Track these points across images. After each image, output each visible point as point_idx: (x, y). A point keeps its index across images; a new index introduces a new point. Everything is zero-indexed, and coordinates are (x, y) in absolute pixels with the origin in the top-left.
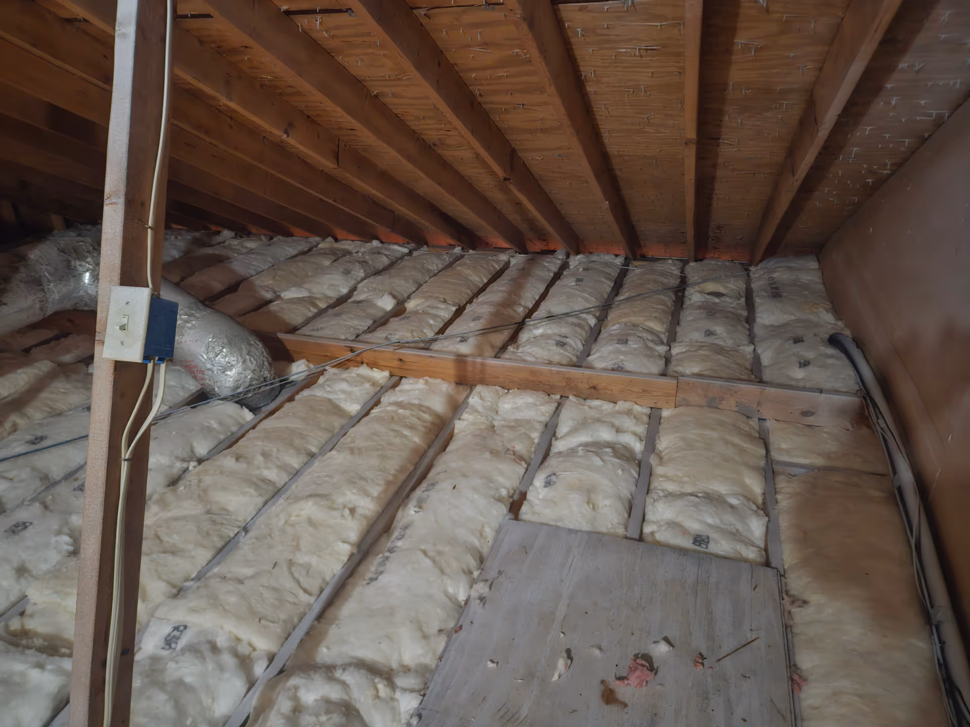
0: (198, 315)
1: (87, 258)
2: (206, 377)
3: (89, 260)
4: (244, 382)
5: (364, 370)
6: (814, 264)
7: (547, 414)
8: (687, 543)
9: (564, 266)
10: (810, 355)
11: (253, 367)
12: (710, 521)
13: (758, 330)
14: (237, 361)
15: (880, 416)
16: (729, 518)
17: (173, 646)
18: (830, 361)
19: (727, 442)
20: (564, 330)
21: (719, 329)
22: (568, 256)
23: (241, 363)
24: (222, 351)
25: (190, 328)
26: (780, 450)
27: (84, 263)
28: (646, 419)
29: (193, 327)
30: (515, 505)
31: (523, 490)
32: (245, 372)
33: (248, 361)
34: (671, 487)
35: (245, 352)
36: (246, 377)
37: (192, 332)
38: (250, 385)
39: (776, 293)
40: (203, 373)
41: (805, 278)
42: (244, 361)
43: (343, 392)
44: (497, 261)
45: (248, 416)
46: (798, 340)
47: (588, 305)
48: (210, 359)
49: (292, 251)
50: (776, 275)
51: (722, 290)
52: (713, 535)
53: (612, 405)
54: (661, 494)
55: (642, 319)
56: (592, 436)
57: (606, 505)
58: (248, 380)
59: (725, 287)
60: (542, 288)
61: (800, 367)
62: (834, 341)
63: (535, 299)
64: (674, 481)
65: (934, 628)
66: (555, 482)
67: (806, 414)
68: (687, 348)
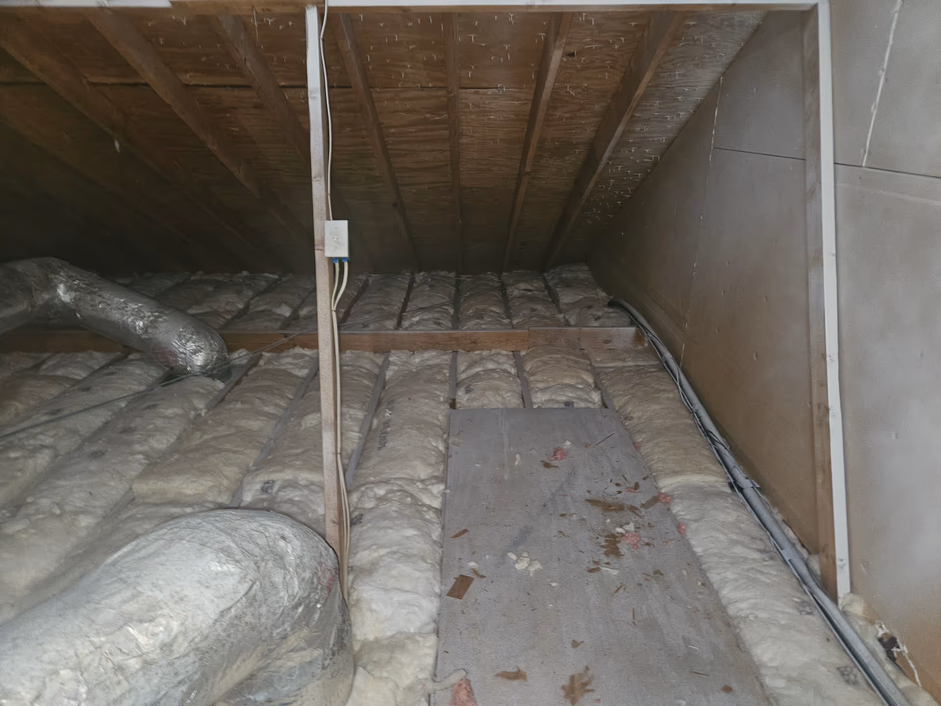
0: (166, 312)
1: (60, 272)
2: (179, 359)
3: (62, 274)
4: (211, 361)
5: (298, 350)
6: (586, 268)
7: (449, 360)
8: (563, 406)
9: (412, 281)
10: (600, 314)
11: (217, 349)
12: (571, 395)
13: (562, 307)
14: (205, 344)
15: (648, 332)
16: (580, 393)
17: (270, 491)
18: (612, 315)
19: (568, 359)
20: (436, 315)
21: (539, 307)
22: (413, 274)
23: (208, 346)
24: (191, 338)
25: (161, 322)
26: (596, 362)
27: (57, 276)
28: (512, 357)
29: (165, 321)
30: (453, 405)
31: (453, 397)
32: (211, 353)
33: (213, 344)
34: (541, 385)
35: (210, 338)
36: (212, 357)
37: (164, 325)
38: (215, 364)
39: (568, 284)
40: (176, 356)
41: (582, 276)
42: (210, 345)
43: (291, 364)
44: (360, 280)
45: (220, 385)
46: (590, 307)
47: (444, 301)
48: (183, 344)
49: (169, 283)
50: (564, 276)
51: (530, 287)
52: (574, 401)
53: (488, 352)
54: (537, 390)
55: (486, 306)
56: (483, 367)
57: (508, 396)
58: (214, 359)
59: (533, 286)
60: (403, 294)
61: (595, 320)
62: (611, 304)
63: (401, 302)
64: (543, 382)
65: (695, 414)
66: (473, 389)
67: (607, 342)
68: (523, 319)
